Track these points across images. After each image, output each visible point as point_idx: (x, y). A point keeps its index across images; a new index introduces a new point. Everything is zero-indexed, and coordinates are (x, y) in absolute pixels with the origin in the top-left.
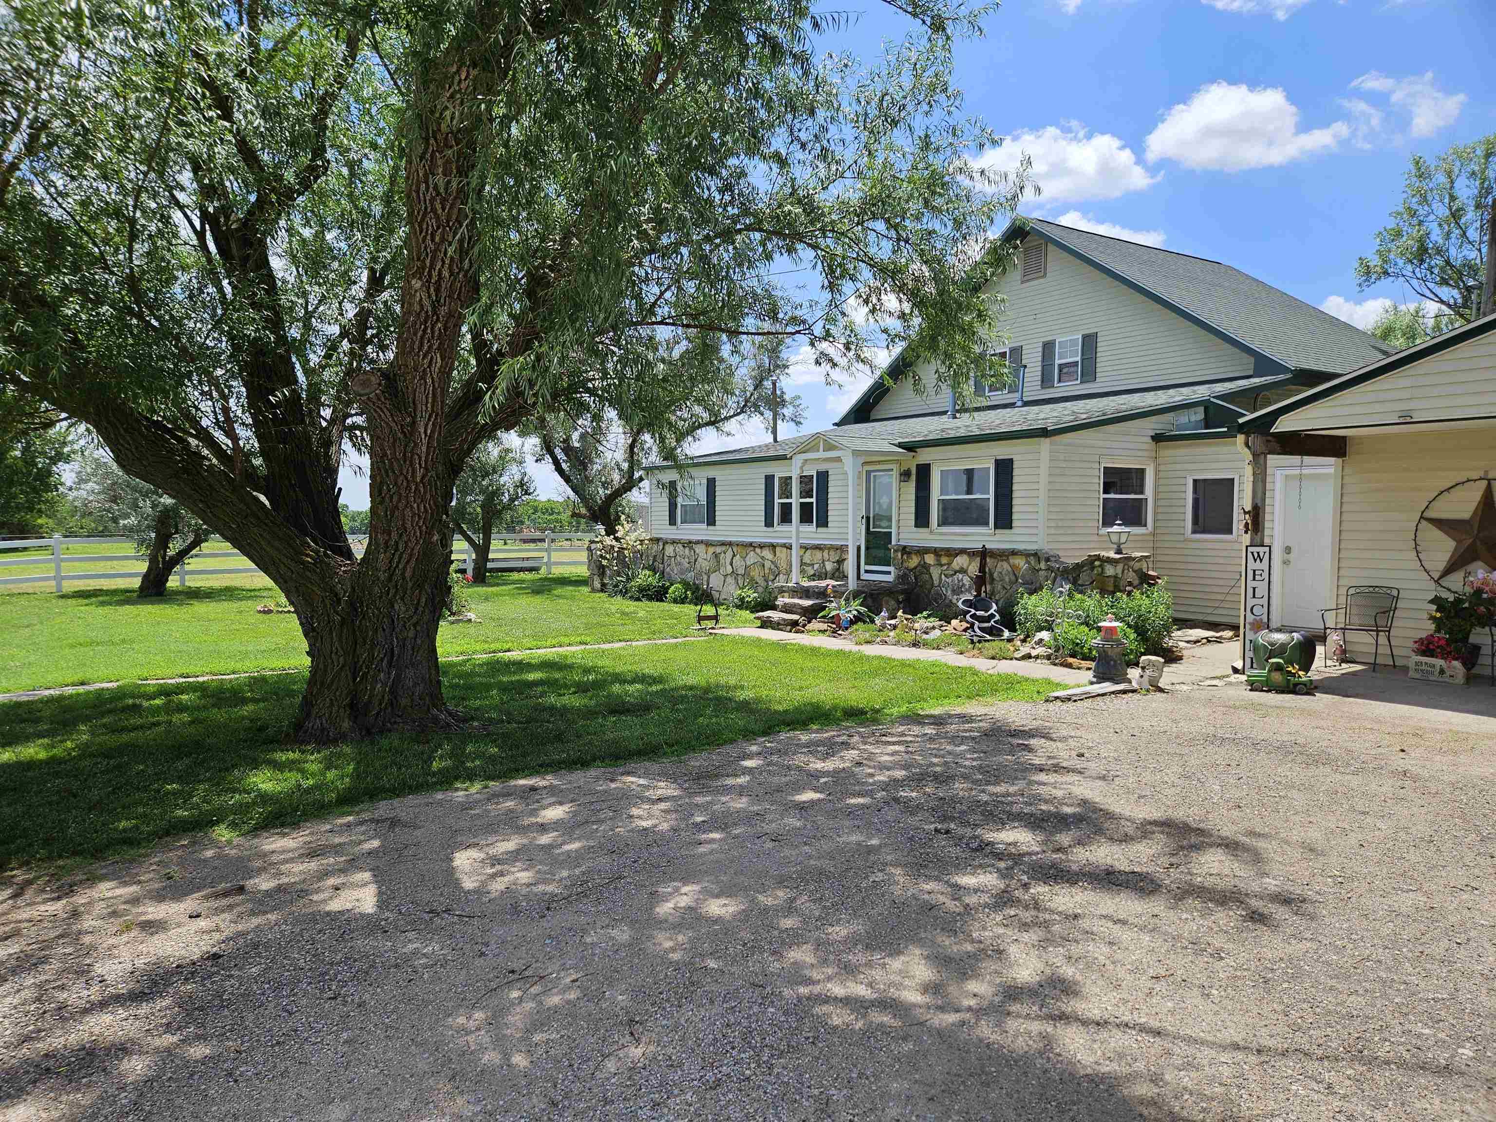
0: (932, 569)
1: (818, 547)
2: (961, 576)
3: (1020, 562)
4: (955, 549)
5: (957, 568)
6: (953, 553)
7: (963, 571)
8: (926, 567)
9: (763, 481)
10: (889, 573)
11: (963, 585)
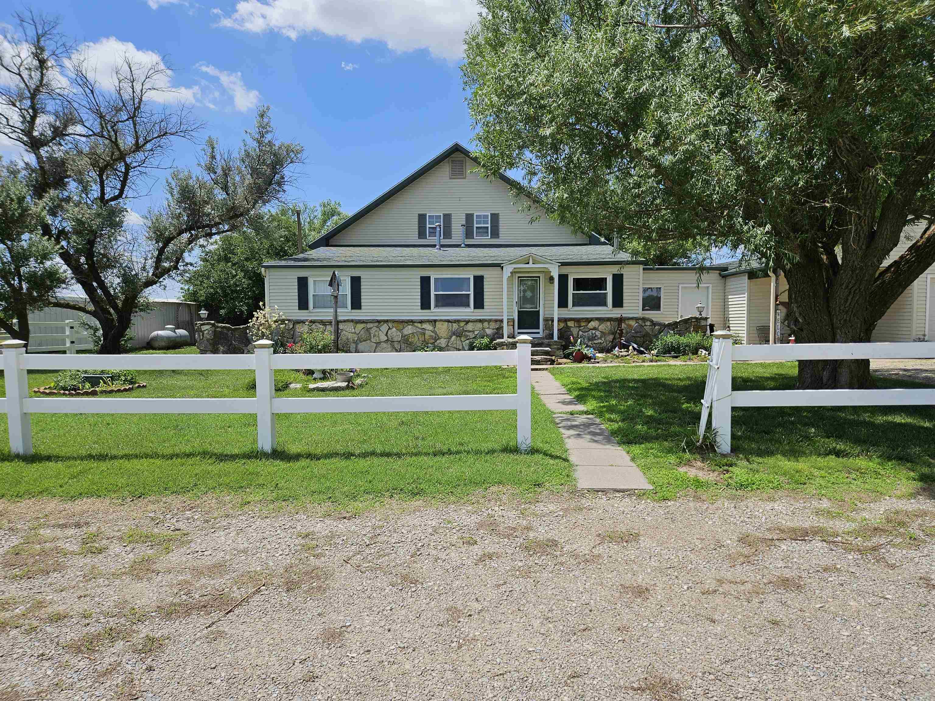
0: (572, 329)
1: (480, 321)
2: (594, 332)
3: (633, 323)
4: (587, 318)
5: (592, 327)
6: (589, 320)
7: (595, 329)
8: (568, 328)
9: (419, 280)
10: (538, 333)
11: (596, 336)
